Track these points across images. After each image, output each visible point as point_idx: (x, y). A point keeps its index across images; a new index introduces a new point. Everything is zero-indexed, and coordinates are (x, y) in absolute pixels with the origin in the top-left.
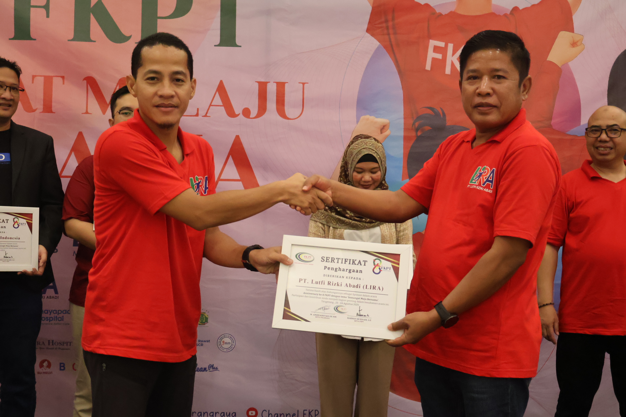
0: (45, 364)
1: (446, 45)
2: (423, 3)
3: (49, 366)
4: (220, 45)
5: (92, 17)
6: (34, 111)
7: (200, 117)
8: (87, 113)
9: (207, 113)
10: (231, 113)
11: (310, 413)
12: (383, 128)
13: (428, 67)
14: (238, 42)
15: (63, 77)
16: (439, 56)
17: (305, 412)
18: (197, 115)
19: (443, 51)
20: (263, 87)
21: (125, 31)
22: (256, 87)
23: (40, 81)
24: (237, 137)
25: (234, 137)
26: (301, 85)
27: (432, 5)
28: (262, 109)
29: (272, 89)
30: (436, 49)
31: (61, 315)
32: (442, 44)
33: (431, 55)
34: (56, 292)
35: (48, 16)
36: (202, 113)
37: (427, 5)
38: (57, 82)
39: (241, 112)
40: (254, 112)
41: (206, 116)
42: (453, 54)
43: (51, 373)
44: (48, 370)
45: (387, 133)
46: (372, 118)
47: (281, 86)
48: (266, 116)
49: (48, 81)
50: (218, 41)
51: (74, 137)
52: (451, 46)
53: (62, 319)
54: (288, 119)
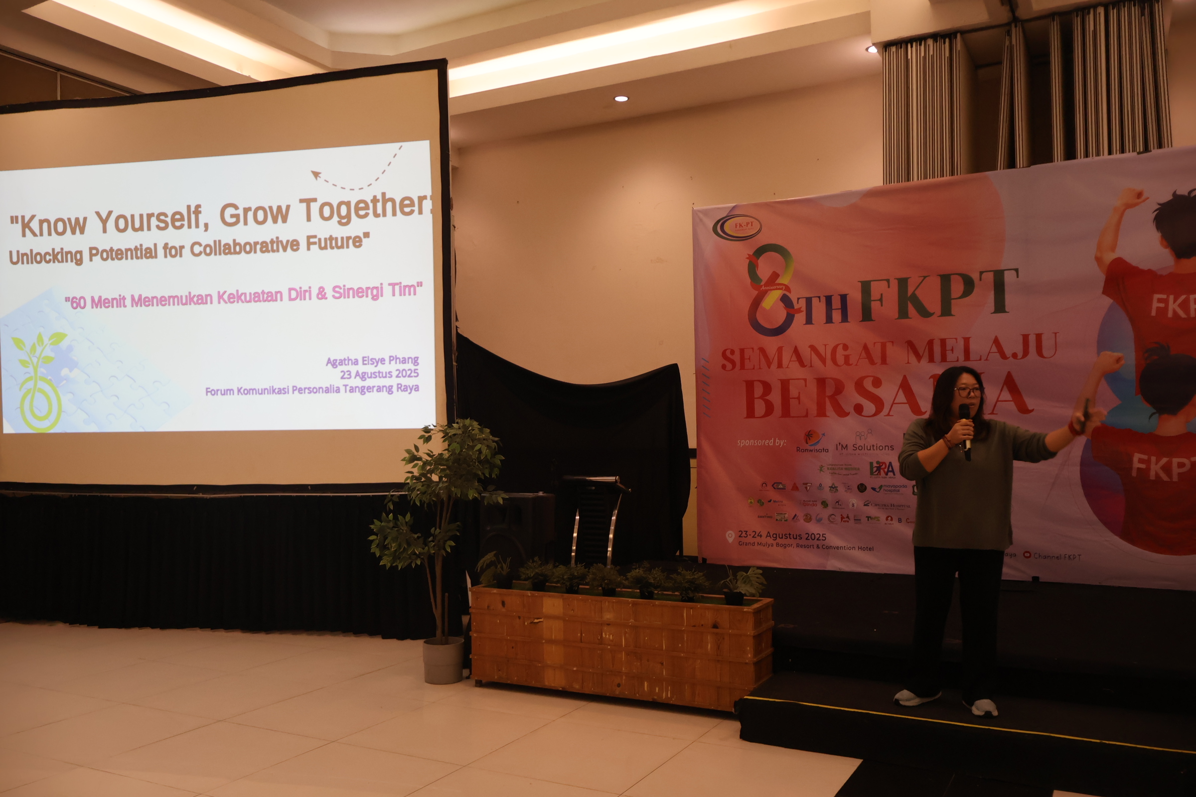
0: (889, 518)
1: (1168, 297)
2: (1146, 268)
3: (892, 520)
4: (995, 312)
5: (909, 302)
6: (876, 364)
7: (983, 360)
8: (908, 363)
9: (987, 357)
10: (1003, 356)
11: (1069, 557)
12: (1118, 360)
13: (1153, 313)
14: (1007, 309)
15: (892, 342)
16: (1162, 305)
17: (1066, 556)
18: (980, 360)
19: (1166, 301)
20: (1026, 338)
21: (931, 311)
22: (1021, 339)
23: (879, 346)
24: (1009, 372)
25: (1006, 374)
26: (1054, 334)
27: (1154, 268)
28: (1026, 353)
29: (1032, 340)
30: (1160, 300)
31: (898, 489)
32: (1164, 296)
33: (1155, 305)
34: (894, 475)
35: (882, 305)
36: (984, 358)
37: (1150, 271)
38: (889, 345)
39: (1011, 355)
40: (1020, 355)
41: (987, 360)
42: (1174, 302)
43: (893, 524)
44: (891, 522)
45: (1123, 362)
46: (1109, 353)
47: (1039, 337)
48: (1029, 357)
49: (884, 346)
50: (992, 309)
51: (901, 378)
52: (1172, 298)
53: (899, 491)
54: (1044, 357)
